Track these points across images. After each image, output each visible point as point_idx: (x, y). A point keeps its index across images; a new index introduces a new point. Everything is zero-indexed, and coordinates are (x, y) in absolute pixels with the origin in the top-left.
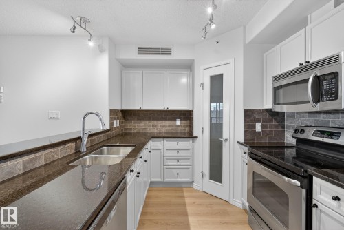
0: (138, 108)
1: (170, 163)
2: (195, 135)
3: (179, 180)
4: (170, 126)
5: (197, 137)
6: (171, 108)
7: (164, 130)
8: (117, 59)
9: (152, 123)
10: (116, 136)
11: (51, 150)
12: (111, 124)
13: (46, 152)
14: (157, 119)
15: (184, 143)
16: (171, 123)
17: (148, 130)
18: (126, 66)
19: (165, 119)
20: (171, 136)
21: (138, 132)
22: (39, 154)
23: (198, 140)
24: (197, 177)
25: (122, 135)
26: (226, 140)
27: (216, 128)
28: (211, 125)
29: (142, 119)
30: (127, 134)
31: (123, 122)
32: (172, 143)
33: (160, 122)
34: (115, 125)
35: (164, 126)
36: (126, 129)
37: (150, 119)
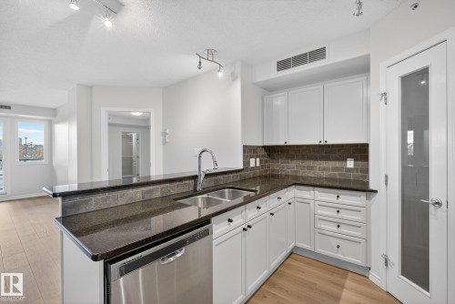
0: (282, 143)
1: (324, 226)
2: (370, 186)
3: (340, 256)
4: (335, 169)
5: (376, 191)
6: (331, 141)
7: (325, 174)
8: (254, 84)
9: (307, 163)
10: (254, 178)
11: (167, 185)
12: (246, 163)
13: (162, 186)
14: (315, 159)
15: (349, 199)
16: (338, 164)
17: (300, 174)
18: (270, 89)
19: (328, 159)
20: (337, 184)
21: (287, 176)
22: (155, 187)
23: (377, 197)
24: (376, 263)
25: (266, 177)
26: (438, 203)
29: (293, 158)
30: (274, 176)
31: (266, 162)
32: (328, 196)
33: (319, 162)
34: (252, 164)
35: (325, 169)
36: (272, 171)
37: (303, 158)
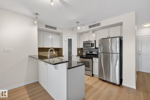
2: (63, 55)
26: (73, 56)
27: (70, 53)
28: (68, 52)
